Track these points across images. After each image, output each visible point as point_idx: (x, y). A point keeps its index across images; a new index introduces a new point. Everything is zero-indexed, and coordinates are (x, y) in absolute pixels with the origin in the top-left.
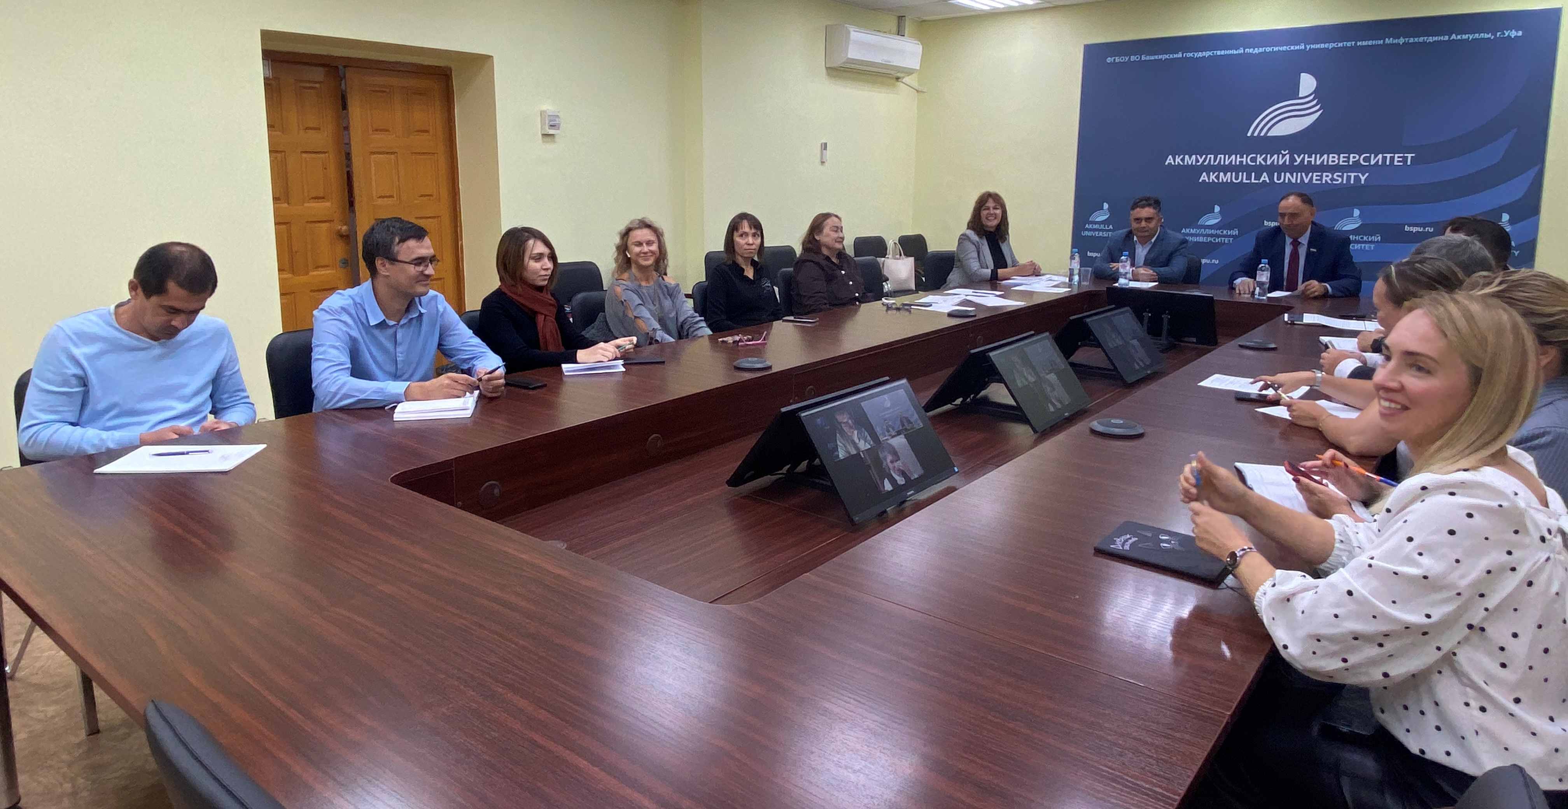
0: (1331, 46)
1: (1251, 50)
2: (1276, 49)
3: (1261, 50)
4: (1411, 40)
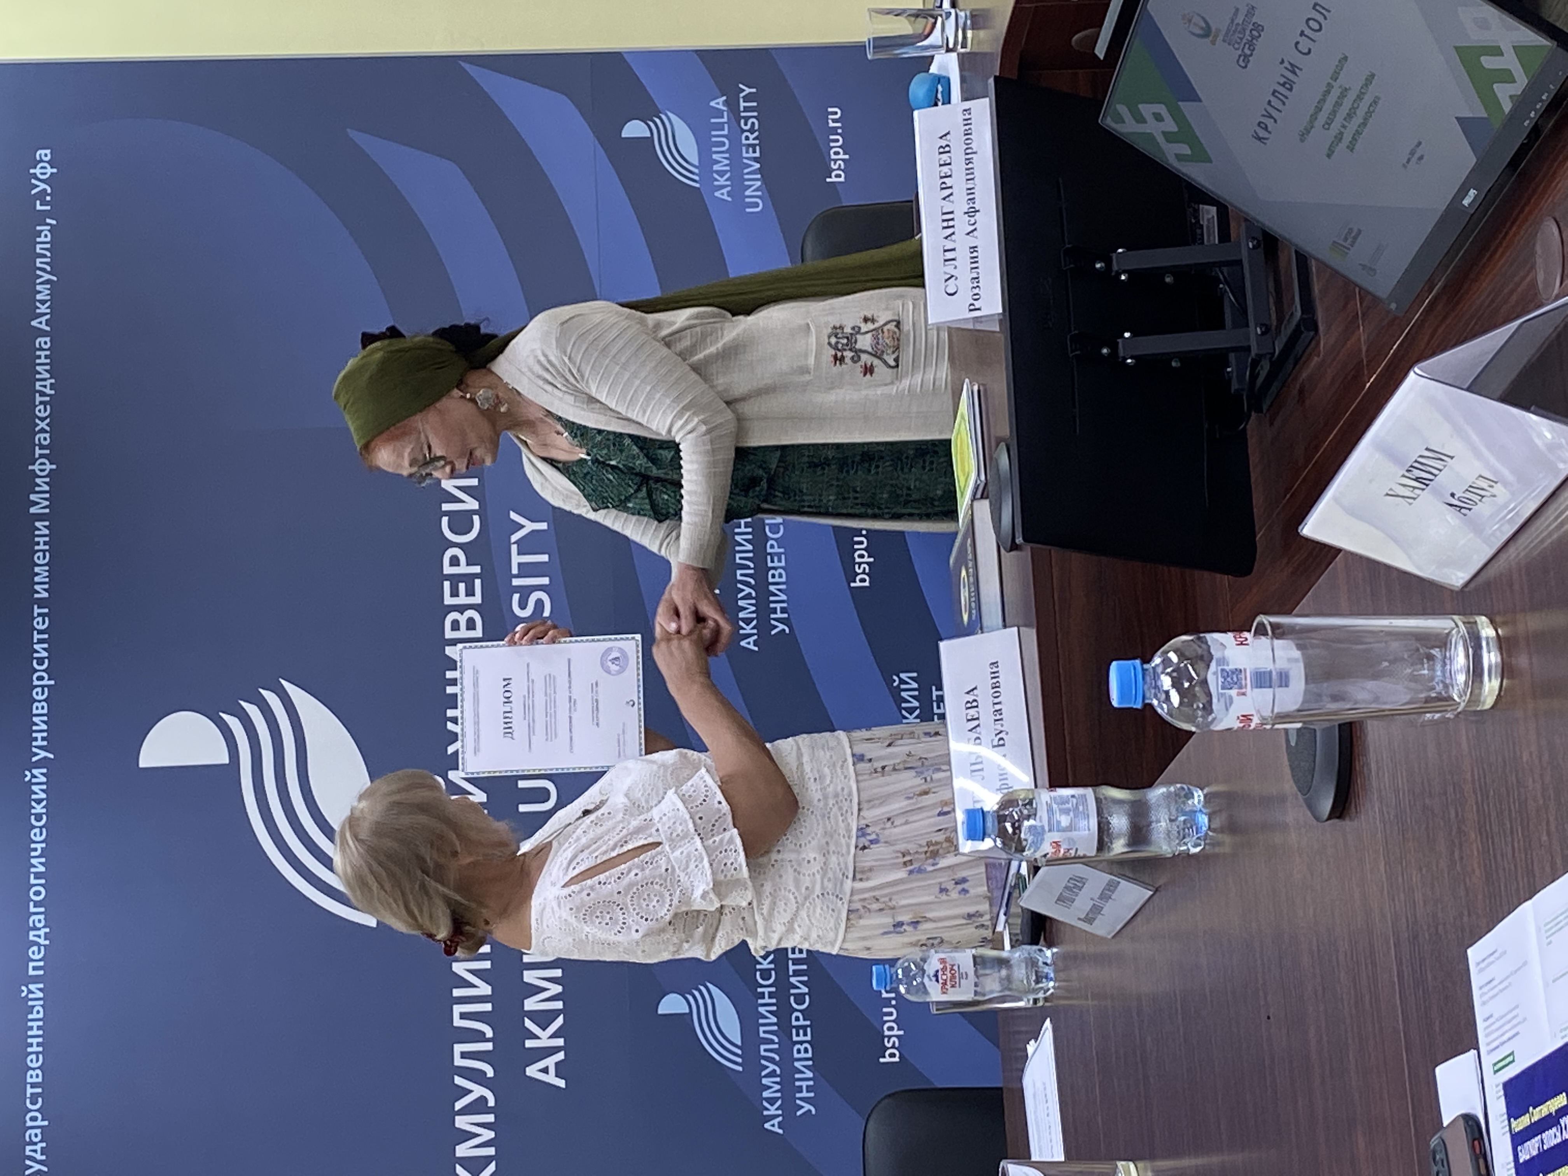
0: (42, 681)
1: (34, 953)
2: (38, 865)
3: (37, 919)
4: (44, 438)
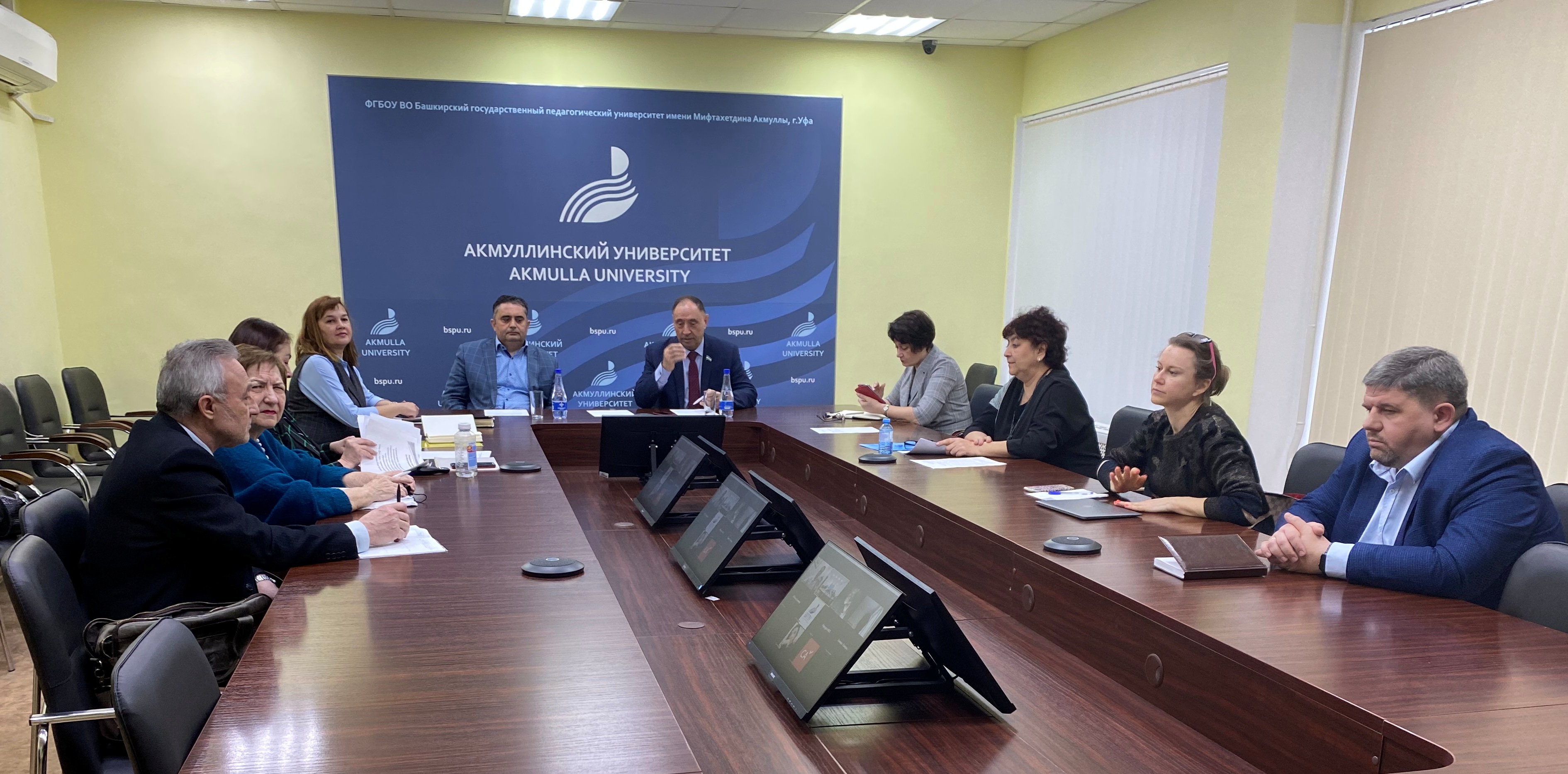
0: (640, 116)
1: (553, 111)
2: (581, 113)
3: (564, 112)
4: (718, 119)
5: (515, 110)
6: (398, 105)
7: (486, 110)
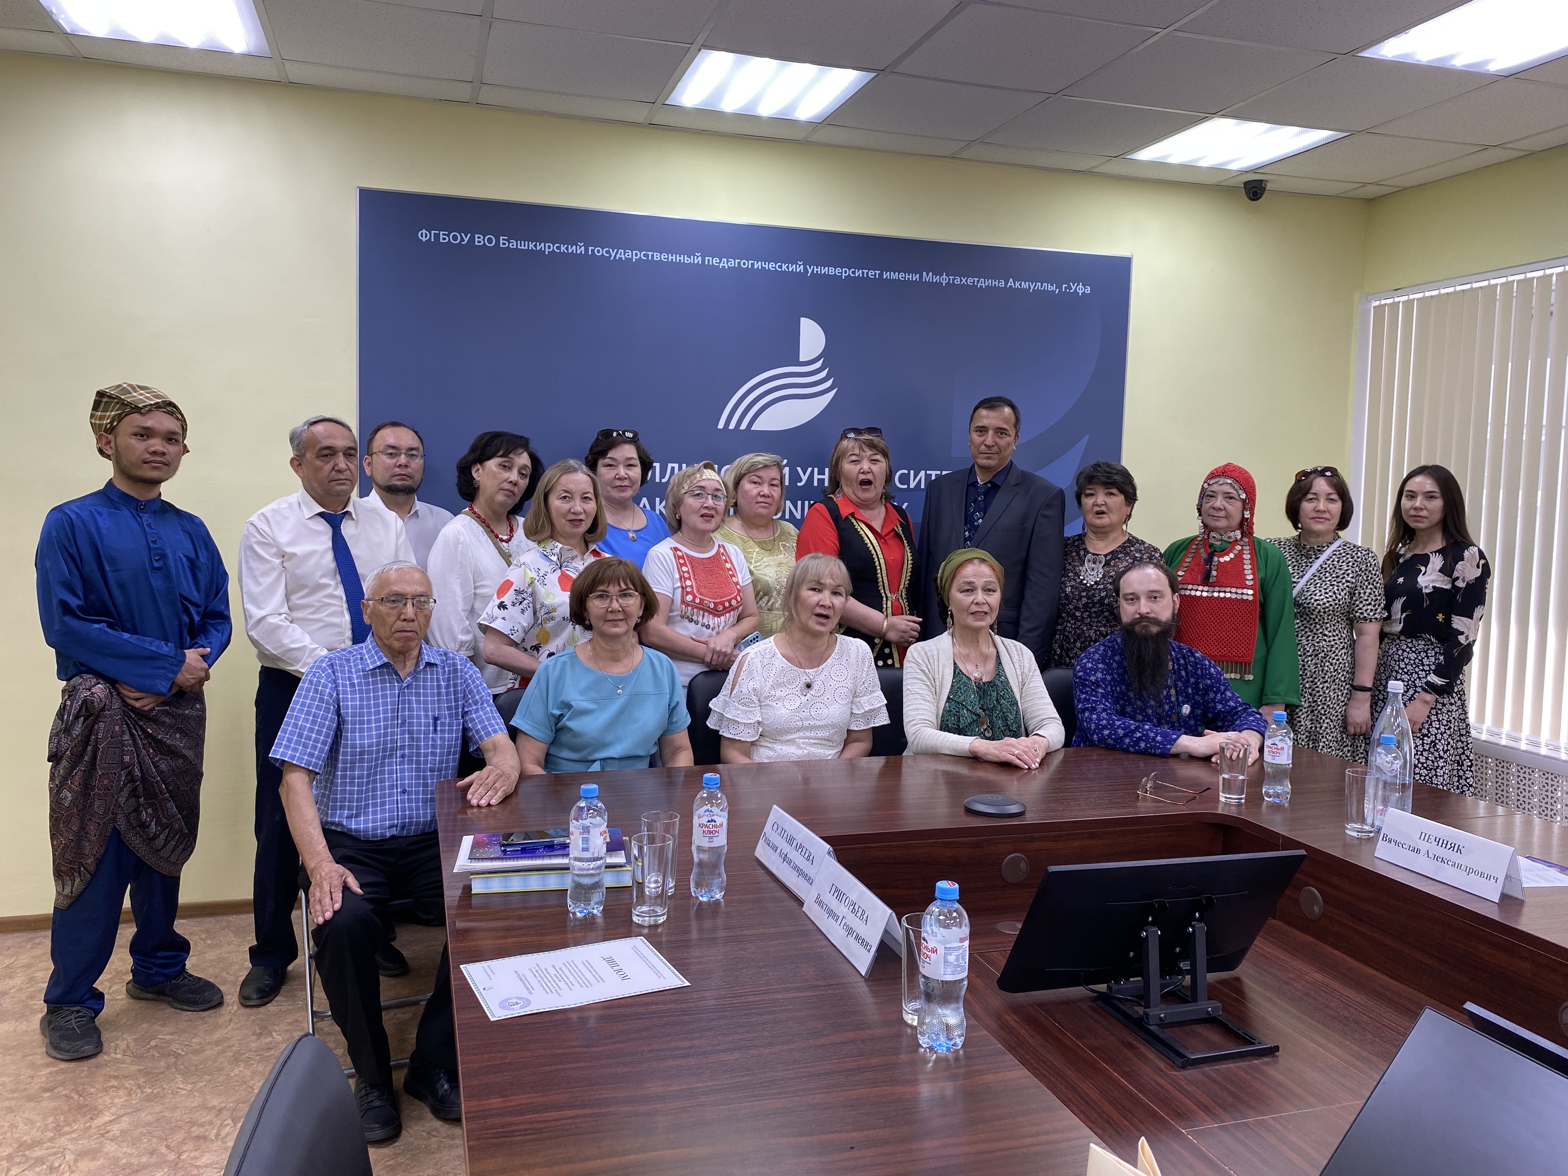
0: (844, 272)
1: (716, 260)
2: (758, 265)
3: (732, 263)
4: (957, 281)
5: (657, 256)
6: (472, 239)
7: (613, 255)
